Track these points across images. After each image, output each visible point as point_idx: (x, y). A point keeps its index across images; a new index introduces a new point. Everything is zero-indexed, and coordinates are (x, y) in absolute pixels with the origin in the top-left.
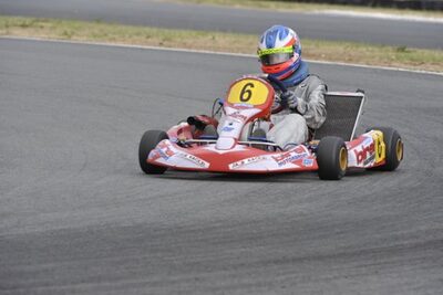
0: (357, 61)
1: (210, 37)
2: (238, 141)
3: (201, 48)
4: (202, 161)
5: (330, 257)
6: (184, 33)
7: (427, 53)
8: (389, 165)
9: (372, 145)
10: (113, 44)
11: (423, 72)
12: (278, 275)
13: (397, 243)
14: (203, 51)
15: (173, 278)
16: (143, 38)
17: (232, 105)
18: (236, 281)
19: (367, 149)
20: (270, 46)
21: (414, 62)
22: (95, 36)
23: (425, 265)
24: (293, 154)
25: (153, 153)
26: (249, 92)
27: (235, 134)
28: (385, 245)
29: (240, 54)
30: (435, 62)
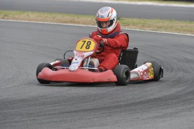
1: (27, 14)
3: (23, 19)
5: (89, 110)
6: (13, 12)
7: (130, 20)
11: (129, 29)
12: (68, 117)
13: (118, 104)
14: (23, 21)
15: (23, 120)
18: (50, 120)
21: (124, 24)
23: (131, 112)
28: (113, 105)
30: (134, 24)
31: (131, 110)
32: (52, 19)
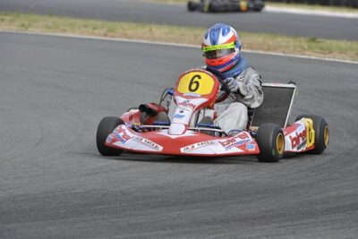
0: (275, 50)
2: (187, 127)
3: (144, 38)
4: (155, 145)
6: (125, 25)
7: (334, 43)
8: (318, 149)
9: (304, 132)
10: (64, 34)
11: (332, 59)
13: (311, 207)
14: (141, 41)
16: (90, 30)
17: (181, 95)
19: (301, 135)
20: (214, 43)
21: (323, 51)
22: (48, 27)
24: (238, 140)
25: (110, 136)
26: (197, 83)
27: (185, 120)
28: (301, 209)
29: (174, 44)
30: (342, 51)
31: (334, 221)
32: (193, 38)
